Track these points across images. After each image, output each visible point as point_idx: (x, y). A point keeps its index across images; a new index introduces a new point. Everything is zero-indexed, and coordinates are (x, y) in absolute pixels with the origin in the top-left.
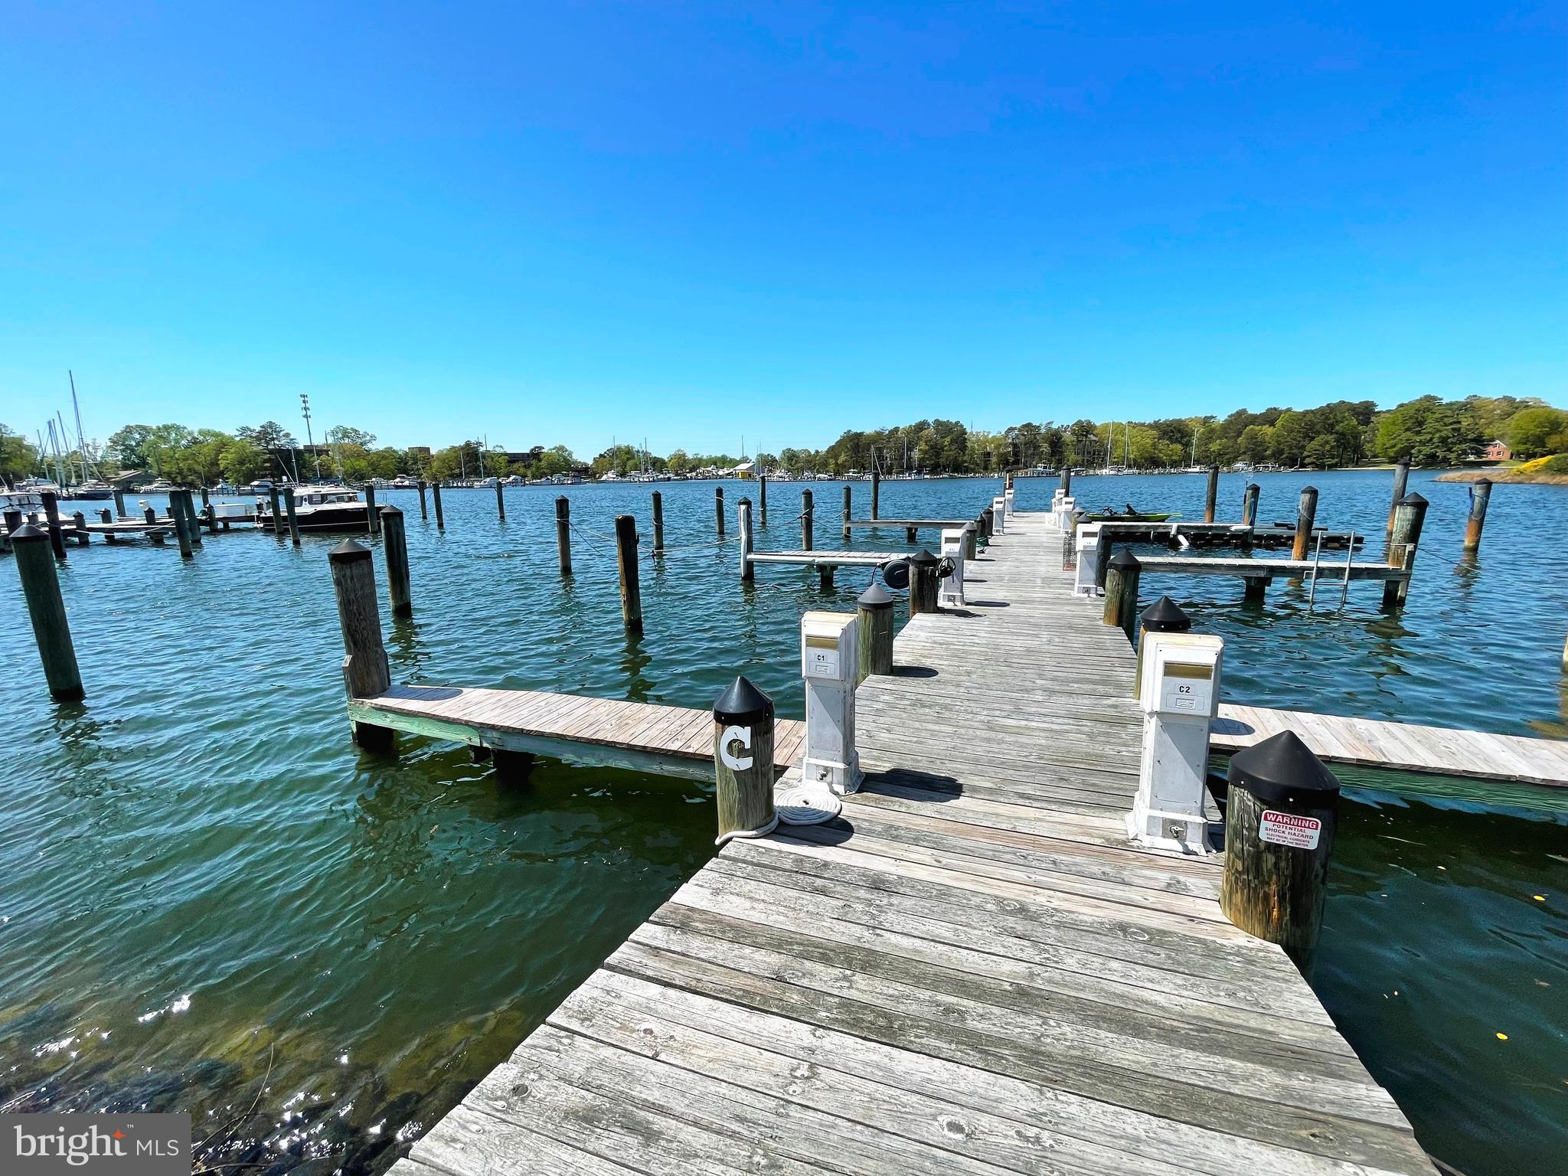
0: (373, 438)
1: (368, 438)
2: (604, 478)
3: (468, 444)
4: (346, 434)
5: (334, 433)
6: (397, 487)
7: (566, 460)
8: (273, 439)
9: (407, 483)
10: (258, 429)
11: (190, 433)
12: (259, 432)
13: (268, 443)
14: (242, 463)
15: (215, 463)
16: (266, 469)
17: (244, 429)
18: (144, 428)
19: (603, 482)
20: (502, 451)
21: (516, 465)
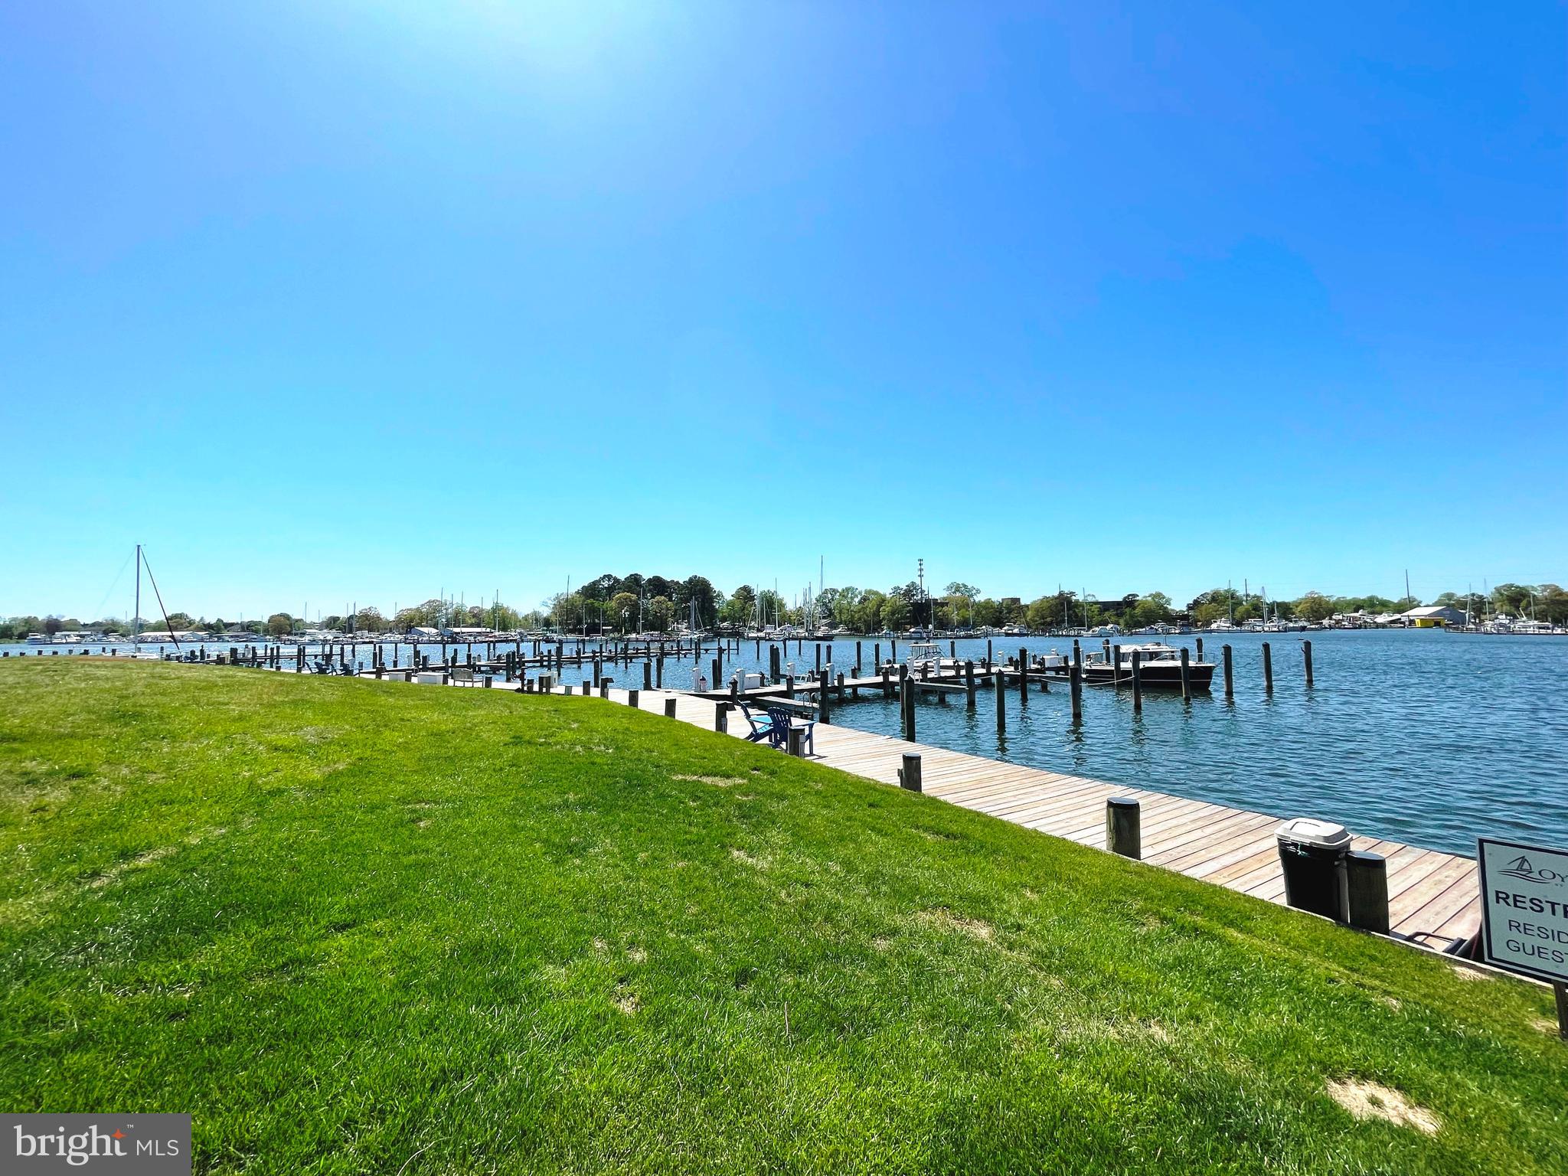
0: (978, 591)
1: (974, 591)
2: (1214, 626)
3: (1061, 594)
4: (957, 589)
5: (949, 588)
6: (1007, 635)
7: (1161, 607)
8: (914, 595)
9: (1016, 631)
10: (905, 588)
11: (860, 593)
12: (906, 590)
13: (910, 599)
14: (893, 614)
15: (877, 613)
16: (907, 618)
17: (897, 588)
18: (834, 590)
19: (1211, 631)
20: (1094, 600)
21: (1107, 614)
